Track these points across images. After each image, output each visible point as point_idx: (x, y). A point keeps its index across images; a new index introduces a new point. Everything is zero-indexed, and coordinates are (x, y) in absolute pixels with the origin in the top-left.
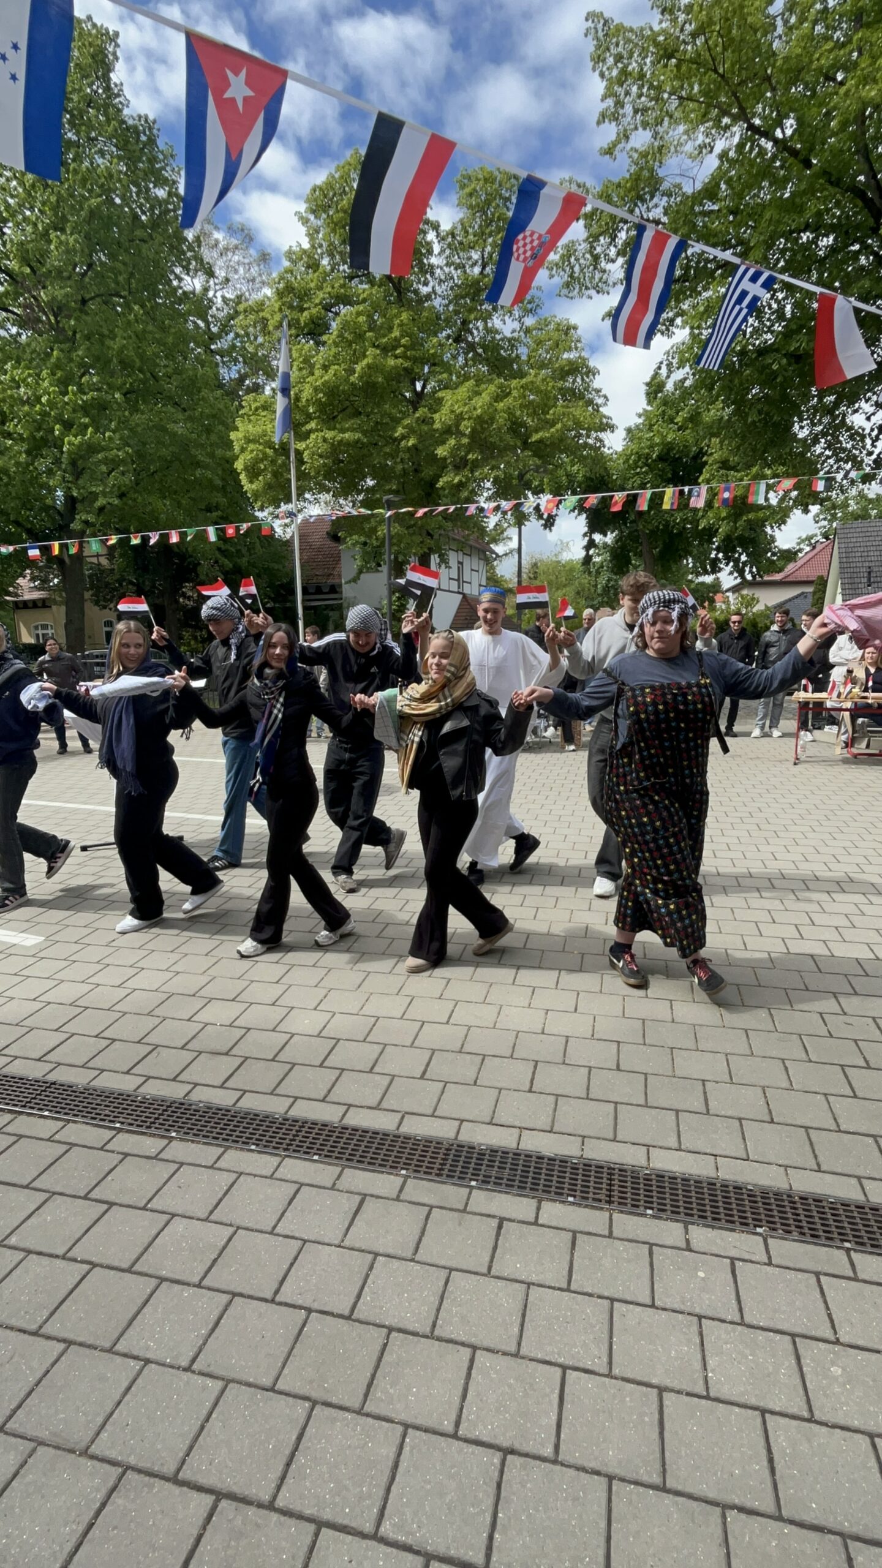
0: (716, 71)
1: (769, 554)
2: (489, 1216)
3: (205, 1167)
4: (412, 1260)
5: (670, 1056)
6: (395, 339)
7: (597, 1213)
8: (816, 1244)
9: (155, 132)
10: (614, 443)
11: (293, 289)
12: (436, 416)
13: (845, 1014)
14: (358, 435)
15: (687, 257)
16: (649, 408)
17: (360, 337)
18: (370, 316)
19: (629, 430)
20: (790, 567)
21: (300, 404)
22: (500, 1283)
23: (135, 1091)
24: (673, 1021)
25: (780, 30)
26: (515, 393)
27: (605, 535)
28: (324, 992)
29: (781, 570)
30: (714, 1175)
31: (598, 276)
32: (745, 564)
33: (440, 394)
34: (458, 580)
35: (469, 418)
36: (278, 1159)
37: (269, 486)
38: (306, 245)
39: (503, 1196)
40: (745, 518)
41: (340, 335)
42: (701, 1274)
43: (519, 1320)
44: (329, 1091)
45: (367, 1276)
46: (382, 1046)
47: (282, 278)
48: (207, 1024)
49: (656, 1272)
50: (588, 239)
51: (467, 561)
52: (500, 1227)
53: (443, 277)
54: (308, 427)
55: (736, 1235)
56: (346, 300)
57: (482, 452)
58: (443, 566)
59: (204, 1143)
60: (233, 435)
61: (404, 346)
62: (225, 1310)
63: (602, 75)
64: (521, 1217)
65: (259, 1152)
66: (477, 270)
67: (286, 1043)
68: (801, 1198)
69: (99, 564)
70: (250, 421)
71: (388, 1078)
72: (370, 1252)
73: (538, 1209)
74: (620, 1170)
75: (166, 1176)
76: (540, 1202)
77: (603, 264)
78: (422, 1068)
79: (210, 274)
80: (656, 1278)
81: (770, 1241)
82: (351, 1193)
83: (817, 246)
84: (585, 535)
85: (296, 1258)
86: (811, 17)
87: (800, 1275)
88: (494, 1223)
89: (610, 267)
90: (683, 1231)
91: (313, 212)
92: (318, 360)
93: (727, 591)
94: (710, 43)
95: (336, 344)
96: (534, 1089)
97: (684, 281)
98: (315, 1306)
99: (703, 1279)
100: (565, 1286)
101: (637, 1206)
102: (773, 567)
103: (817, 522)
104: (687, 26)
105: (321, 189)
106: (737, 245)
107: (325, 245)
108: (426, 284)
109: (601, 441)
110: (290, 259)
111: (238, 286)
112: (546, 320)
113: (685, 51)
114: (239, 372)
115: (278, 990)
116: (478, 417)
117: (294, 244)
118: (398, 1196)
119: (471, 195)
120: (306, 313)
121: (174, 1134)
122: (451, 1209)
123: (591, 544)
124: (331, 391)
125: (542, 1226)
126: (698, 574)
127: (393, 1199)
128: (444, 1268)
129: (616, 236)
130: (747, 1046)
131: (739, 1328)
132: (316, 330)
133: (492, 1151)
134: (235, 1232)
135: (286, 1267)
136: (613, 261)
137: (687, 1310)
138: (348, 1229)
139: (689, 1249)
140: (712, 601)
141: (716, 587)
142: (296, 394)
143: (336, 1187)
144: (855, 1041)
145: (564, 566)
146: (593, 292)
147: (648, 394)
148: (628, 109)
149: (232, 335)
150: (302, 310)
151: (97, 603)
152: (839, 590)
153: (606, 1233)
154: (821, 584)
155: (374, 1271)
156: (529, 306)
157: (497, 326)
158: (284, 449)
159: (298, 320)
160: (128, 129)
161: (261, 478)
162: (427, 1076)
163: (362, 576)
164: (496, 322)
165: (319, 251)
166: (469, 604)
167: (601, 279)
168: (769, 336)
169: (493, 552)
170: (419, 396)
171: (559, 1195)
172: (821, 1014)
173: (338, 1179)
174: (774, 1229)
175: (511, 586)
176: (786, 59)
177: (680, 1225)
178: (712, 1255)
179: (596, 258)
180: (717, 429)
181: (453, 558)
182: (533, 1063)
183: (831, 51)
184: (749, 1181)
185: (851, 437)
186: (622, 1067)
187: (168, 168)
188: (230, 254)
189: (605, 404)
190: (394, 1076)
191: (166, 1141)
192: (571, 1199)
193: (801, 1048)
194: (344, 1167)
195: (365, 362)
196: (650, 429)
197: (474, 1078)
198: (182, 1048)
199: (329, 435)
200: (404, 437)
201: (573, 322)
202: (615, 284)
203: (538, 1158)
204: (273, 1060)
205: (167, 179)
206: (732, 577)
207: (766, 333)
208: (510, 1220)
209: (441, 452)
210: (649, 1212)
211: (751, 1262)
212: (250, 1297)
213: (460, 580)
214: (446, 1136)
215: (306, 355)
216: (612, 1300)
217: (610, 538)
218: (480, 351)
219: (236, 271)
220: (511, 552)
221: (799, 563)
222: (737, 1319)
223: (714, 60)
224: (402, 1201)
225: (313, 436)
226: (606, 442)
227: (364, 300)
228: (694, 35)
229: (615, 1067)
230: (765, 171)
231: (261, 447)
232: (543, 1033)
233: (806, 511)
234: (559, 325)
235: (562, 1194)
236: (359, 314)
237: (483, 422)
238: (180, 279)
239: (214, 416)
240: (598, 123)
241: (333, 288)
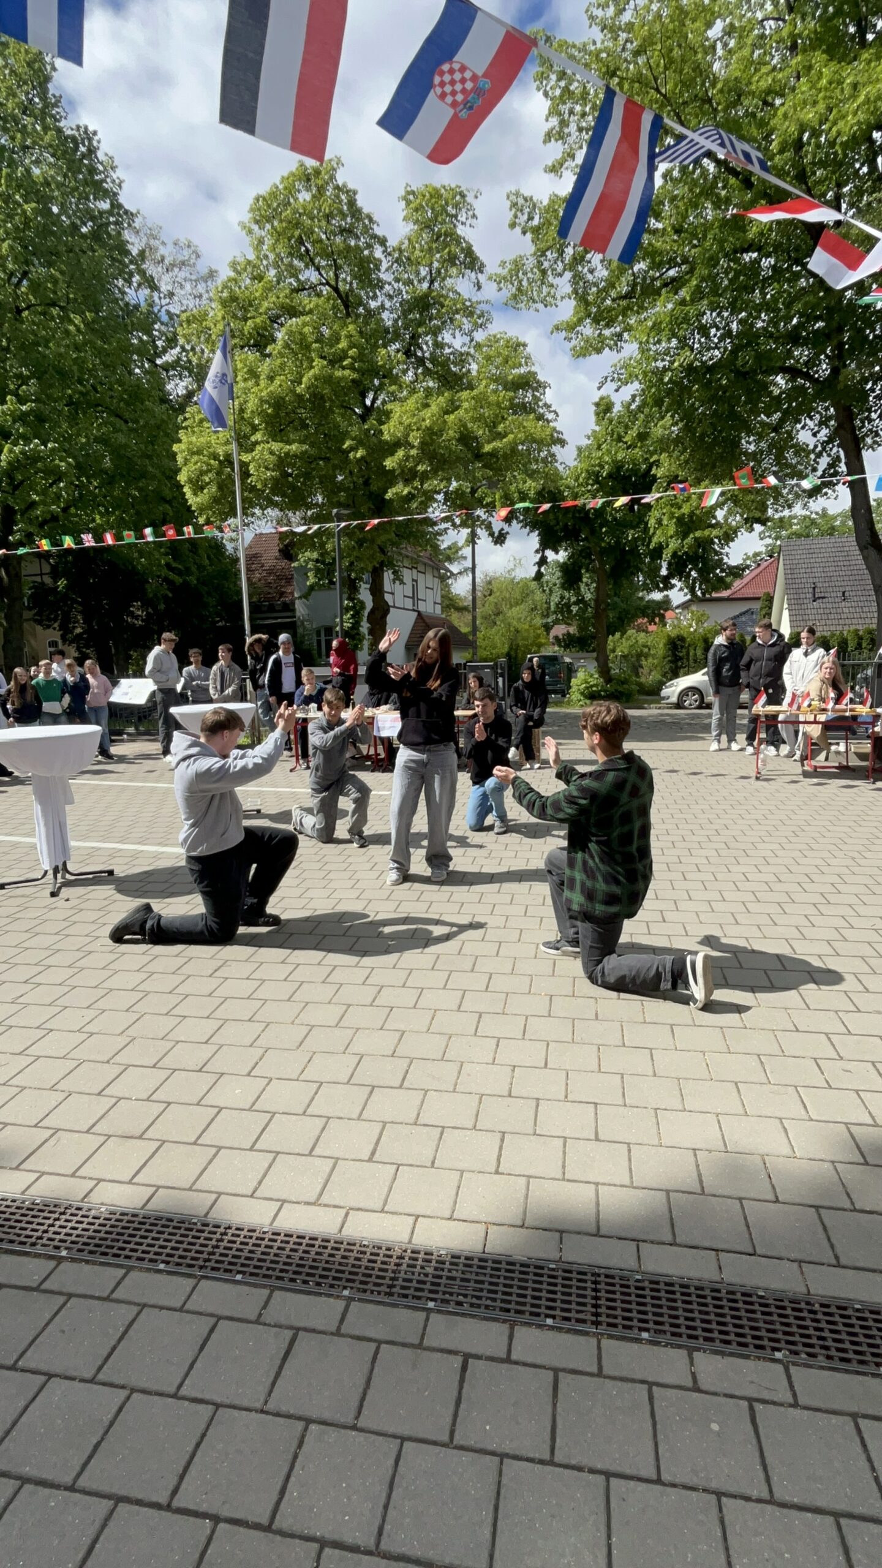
0: (658, 90)
1: (718, 571)
2: (450, 1352)
3: (99, 1298)
4: (354, 1428)
5: (654, 1120)
6: (343, 350)
7: (582, 1339)
8: (847, 1371)
9: (95, 143)
10: (567, 459)
11: (237, 298)
12: (384, 428)
13: (841, 1058)
14: (305, 447)
15: (633, 274)
16: (597, 428)
17: (305, 347)
18: (317, 328)
19: (580, 449)
20: (737, 584)
21: (245, 416)
22: (466, 1457)
23: (23, 1193)
24: (655, 1075)
25: (720, 51)
26: (466, 405)
27: (557, 552)
28: (261, 1051)
29: (728, 587)
30: (717, 1279)
31: (545, 290)
32: (694, 580)
33: (389, 407)
34: (413, 598)
35: (418, 429)
36: (191, 1282)
37: (216, 500)
38: (252, 256)
39: (469, 1321)
40: (692, 536)
41: (287, 346)
42: (715, 1427)
43: (491, 1516)
44: (260, 1183)
45: (295, 1456)
46: (324, 1120)
47: (225, 287)
48: (120, 1099)
49: (659, 1427)
50: (535, 254)
51: (421, 578)
52: (464, 1368)
53: (391, 293)
54: (253, 439)
55: (750, 1364)
56: (293, 312)
57: (431, 464)
58: (397, 582)
59: (102, 1264)
60: (175, 448)
61: (352, 357)
62: (104, 1526)
63: (546, 94)
64: (489, 1352)
65: (169, 1273)
66: (425, 285)
67: (213, 1120)
68: (822, 1305)
69: (43, 583)
70: (194, 432)
71: (331, 1162)
72: (299, 1418)
73: (511, 1337)
74: (607, 1276)
75: (48, 1316)
76: (512, 1328)
77: (550, 279)
78: (371, 1147)
79: (154, 287)
80: (660, 1437)
81: (793, 1370)
82: (280, 1327)
83: (759, 266)
84: (537, 551)
85: (203, 1435)
86: (749, 41)
87: (834, 1419)
88: (457, 1362)
89: (556, 281)
90: (687, 1361)
91: (257, 222)
92: (265, 368)
93: (677, 607)
94: (651, 61)
95: (281, 355)
96: (500, 1170)
97: (631, 298)
98: (226, 1513)
99: (718, 1434)
100: (546, 1456)
101: (630, 1328)
102: (722, 584)
103: (762, 539)
104: (629, 45)
105: (264, 199)
106: (683, 264)
107: (272, 256)
108: (375, 297)
109: (553, 455)
110: (235, 270)
111: (184, 302)
112: (495, 336)
113: (628, 69)
114: (187, 388)
115: (206, 1051)
116: (428, 429)
117: (238, 254)
118: (339, 1328)
119: (416, 210)
120: (250, 323)
121: (64, 1253)
122: (404, 1345)
123: (543, 561)
124: (278, 403)
125: (516, 1363)
126: (649, 591)
127: (332, 1334)
128: (395, 1437)
129: (563, 251)
130: (739, 1104)
131: (769, 1507)
132: (261, 342)
133: (453, 1257)
134: (128, 1398)
135: (190, 1449)
136: (560, 275)
137: (702, 1484)
138: (273, 1384)
139: (696, 1389)
140: (662, 617)
141: (666, 603)
142: (241, 405)
143: (262, 1319)
144: (857, 1091)
145: (518, 583)
146: (540, 306)
147: (597, 414)
148: (573, 128)
149: (178, 349)
150: (245, 319)
151: (39, 622)
152: (786, 606)
153: (594, 1369)
154: (770, 599)
155: (305, 1448)
156: (480, 321)
157: (446, 341)
158: (228, 461)
159: (241, 331)
160: (67, 138)
161: (206, 491)
162: (376, 1157)
163: (313, 593)
164: (446, 337)
165: (265, 262)
166: (424, 621)
167: (549, 293)
168: (717, 352)
169: (448, 570)
170: (368, 411)
171: (535, 1317)
172: (815, 1059)
173: (264, 1307)
174: (796, 1353)
175: (466, 604)
176: (726, 82)
177: (684, 1353)
178: (726, 1395)
179: (544, 272)
180: (664, 445)
181: (407, 575)
182: (500, 1135)
183: (767, 74)
184: (761, 1285)
185: (797, 453)
186: (601, 1137)
187: (108, 180)
188: (176, 270)
189: (556, 420)
190: (338, 1159)
191: (53, 1263)
192: (549, 1321)
193: (799, 1102)
194: (273, 1289)
195: (311, 373)
196: (599, 448)
197: (431, 1158)
198: (88, 1132)
199: (276, 446)
200: (352, 449)
201: (522, 340)
202: (562, 298)
203: (509, 1263)
204: (195, 1143)
205: (107, 190)
206: (682, 593)
207: (714, 349)
208: (478, 1357)
209: (389, 463)
210: (645, 1335)
211: (774, 1403)
212: (139, 1503)
213: (414, 597)
214: (399, 1238)
215: (251, 367)
216: (608, 1475)
217: (562, 556)
218: (430, 366)
219: (182, 287)
220: (466, 570)
221: (745, 580)
222: (765, 1495)
223: (656, 79)
224: (343, 1336)
225: (259, 448)
226: (558, 457)
227: (311, 312)
228: (637, 53)
229: (593, 1137)
230: (708, 191)
231: (205, 459)
232: (510, 1096)
233: (752, 530)
234: (508, 342)
235: (538, 1315)
236: (305, 324)
237: (432, 434)
238: (123, 293)
239: (158, 427)
240: (545, 142)
241: (278, 298)
